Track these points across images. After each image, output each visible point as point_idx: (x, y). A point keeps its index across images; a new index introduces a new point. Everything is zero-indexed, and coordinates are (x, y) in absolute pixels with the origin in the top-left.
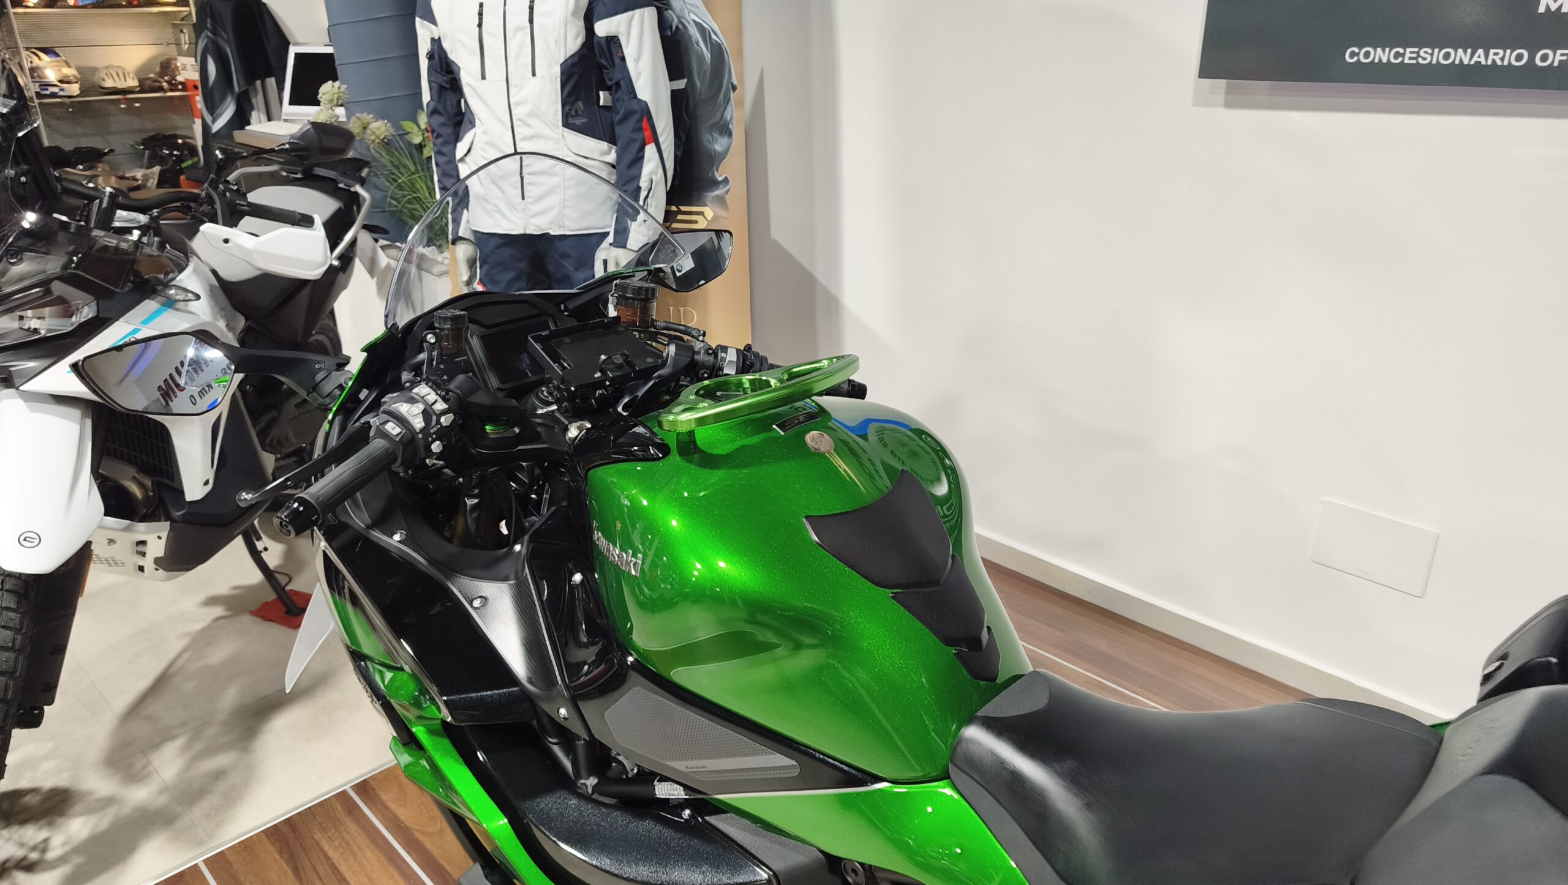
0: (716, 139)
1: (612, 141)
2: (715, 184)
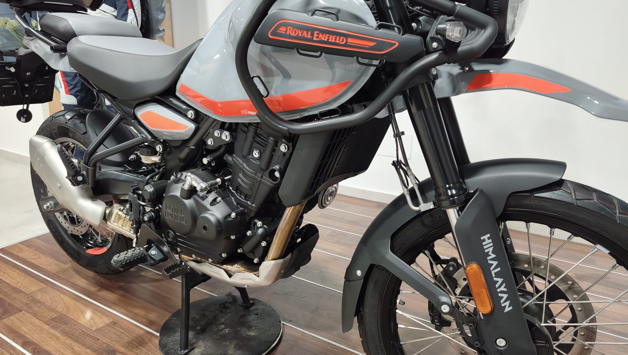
0: (159, 14)
1: (116, 8)
2: (160, 31)
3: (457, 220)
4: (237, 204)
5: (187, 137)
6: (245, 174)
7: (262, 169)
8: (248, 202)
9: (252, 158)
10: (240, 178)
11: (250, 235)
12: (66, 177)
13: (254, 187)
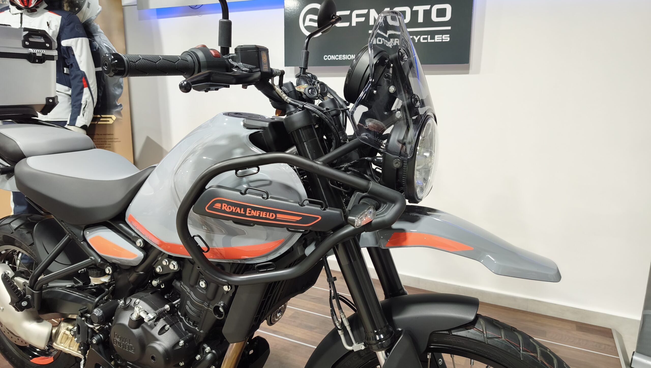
1: (70, 87)
3: (386, 360)
4: (186, 330)
5: (136, 264)
6: (192, 303)
7: (209, 299)
8: (197, 328)
9: (199, 288)
10: (188, 305)
11: (199, 359)
12: (10, 304)
13: (201, 314)
